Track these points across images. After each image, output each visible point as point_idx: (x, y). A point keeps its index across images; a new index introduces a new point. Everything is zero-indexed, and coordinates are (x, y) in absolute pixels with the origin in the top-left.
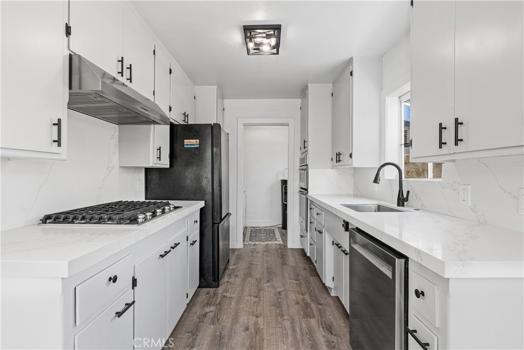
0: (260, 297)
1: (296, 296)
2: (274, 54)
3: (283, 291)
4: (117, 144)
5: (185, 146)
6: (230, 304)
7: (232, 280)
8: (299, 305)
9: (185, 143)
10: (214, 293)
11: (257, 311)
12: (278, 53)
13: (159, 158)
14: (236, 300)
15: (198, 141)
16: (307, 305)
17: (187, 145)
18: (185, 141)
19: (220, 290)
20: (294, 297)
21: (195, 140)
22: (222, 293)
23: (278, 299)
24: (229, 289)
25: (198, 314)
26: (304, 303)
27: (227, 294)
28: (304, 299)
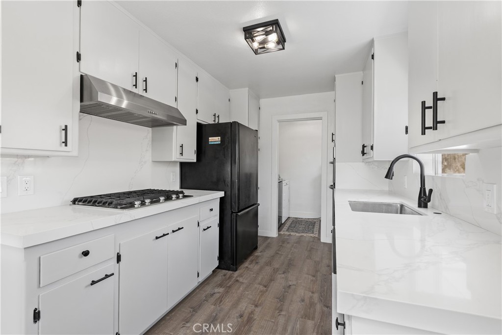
0: (268, 288)
1: (304, 293)
2: (281, 49)
3: (294, 285)
4: (150, 143)
5: (210, 143)
6: (239, 288)
7: (251, 266)
8: (303, 303)
9: (210, 141)
10: (230, 276)
11: (258, 301)
12: (284, 49)
13: (182, 154)
14: (245, 286)
15: (220, 138)
16: (312, 304)
17: (211, 142)
18: (210, 138)
19: (236, 273)
20: (302, 294)
21: (217, 138)
22: (237, 277)
23: (285, 292)
24: (244, 275)
25: (208, 292)
26: (310, 301)
27: (241, 279)
28: (311, 297)
